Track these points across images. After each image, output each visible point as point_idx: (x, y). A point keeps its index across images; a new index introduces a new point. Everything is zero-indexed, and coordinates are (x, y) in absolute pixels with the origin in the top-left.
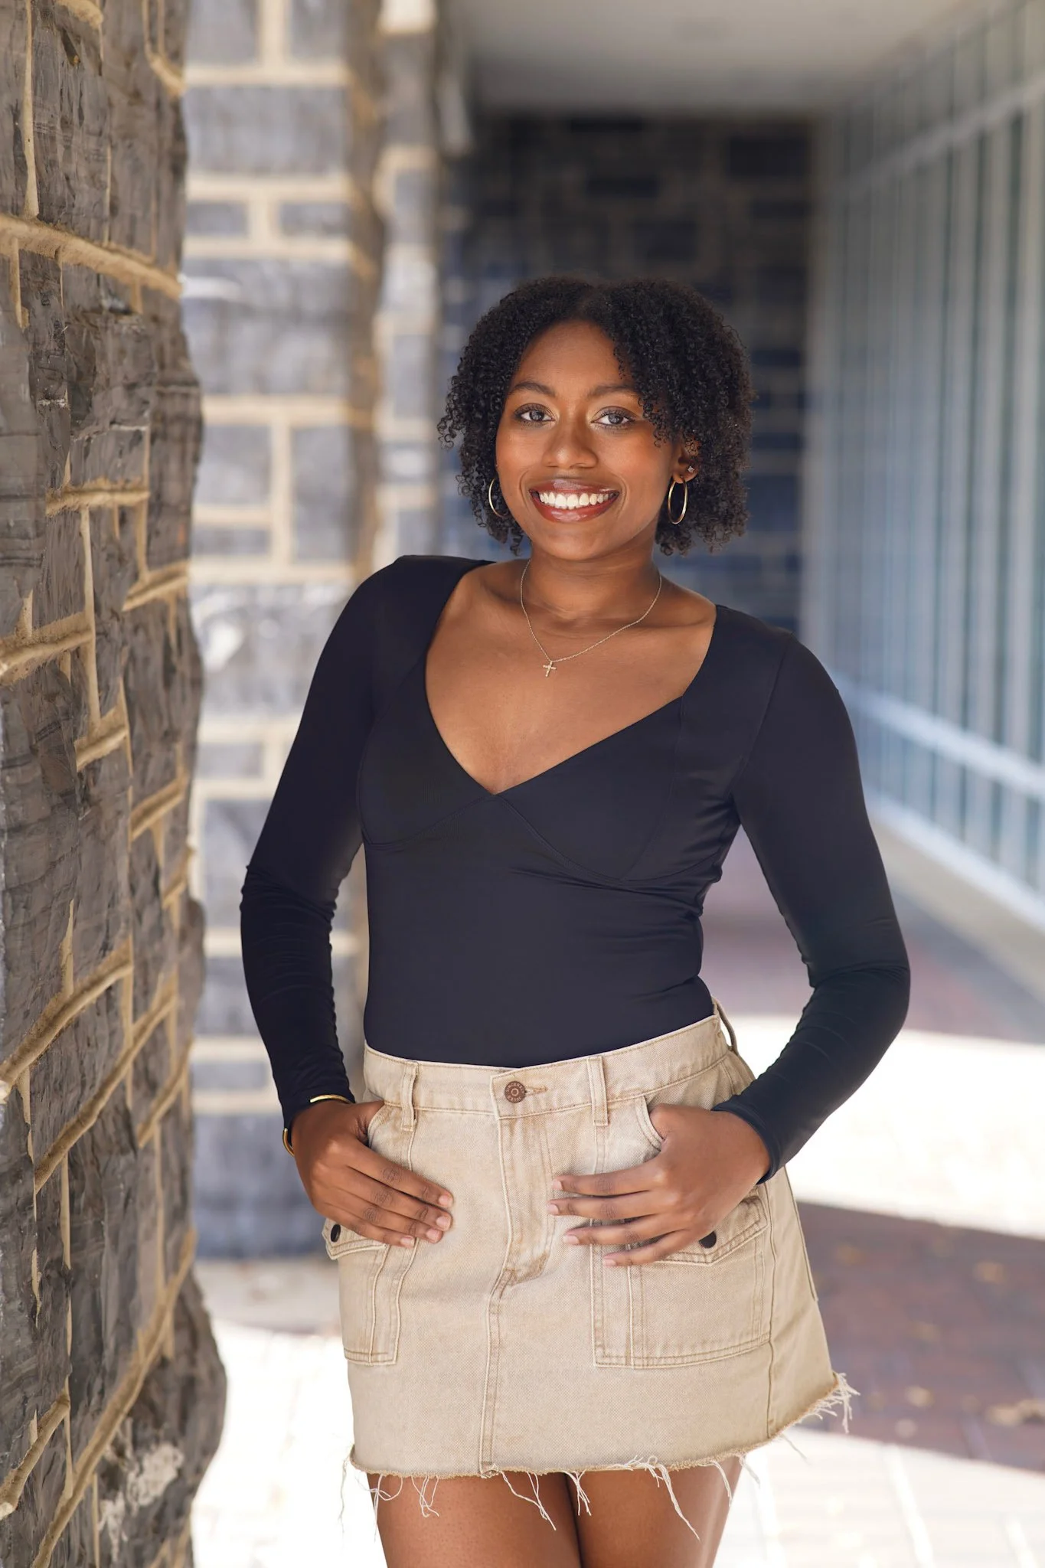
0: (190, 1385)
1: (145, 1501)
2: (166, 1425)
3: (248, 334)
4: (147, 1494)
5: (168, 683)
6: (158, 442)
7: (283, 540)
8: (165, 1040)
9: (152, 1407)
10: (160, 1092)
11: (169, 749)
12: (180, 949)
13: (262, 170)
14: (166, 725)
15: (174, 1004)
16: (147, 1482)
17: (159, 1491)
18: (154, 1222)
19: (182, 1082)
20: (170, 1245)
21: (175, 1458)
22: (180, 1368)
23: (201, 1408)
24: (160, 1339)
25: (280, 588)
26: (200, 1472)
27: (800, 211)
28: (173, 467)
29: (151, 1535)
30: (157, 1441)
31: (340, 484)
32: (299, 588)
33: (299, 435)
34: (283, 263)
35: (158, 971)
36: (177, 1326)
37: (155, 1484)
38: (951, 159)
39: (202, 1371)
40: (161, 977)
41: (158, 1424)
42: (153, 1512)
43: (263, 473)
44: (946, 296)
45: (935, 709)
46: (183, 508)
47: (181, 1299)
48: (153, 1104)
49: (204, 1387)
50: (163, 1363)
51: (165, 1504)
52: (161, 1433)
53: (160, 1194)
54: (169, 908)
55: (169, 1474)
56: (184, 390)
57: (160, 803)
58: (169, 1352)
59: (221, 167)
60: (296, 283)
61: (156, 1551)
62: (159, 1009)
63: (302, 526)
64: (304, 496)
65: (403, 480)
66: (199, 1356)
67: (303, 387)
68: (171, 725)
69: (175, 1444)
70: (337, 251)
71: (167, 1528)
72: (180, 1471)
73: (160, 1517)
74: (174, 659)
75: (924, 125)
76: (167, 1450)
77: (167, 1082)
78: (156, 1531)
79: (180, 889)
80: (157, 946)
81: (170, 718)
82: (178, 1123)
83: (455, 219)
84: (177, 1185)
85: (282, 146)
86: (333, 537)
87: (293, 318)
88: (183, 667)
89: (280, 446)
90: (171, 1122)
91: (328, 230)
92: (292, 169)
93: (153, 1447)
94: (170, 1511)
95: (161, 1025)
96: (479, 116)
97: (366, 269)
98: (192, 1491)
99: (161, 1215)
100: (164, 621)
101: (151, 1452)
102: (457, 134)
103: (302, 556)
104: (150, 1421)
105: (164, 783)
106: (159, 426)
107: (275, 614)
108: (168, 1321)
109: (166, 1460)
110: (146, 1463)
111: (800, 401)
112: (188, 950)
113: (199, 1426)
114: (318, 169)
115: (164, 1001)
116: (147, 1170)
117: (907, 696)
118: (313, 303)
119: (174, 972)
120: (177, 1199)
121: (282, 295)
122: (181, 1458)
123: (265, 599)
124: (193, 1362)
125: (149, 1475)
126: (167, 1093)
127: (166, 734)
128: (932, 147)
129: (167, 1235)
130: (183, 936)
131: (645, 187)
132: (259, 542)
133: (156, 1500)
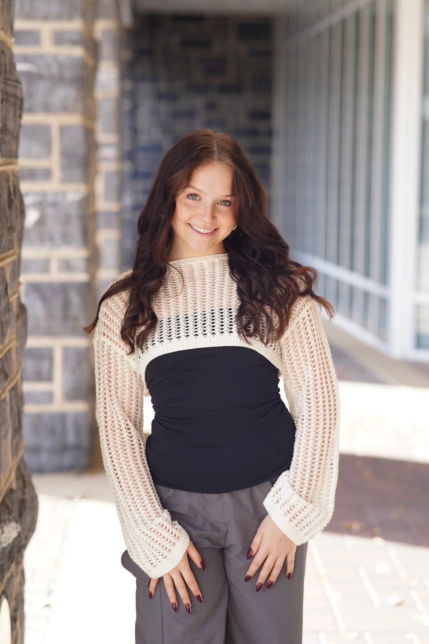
0: (23, 502)
1: (4, 545)
2: (13, 514)
3: (41, 87)
4: (5, 542)
5: (10, 207)
6: (4, 103)
7: (57, 173)
8: (11, 358)
9: (7, 507)
10: (9, 380)
11: (11, 235)
12: (17, 321)
13: (46, 18)
14: (9, 225)
15: (14, 344)
16: (5, 537)
17: (10, 541)
18: (7, 432)
19: (18, 377)
20: (14, 443)
21: (17, 528)
22: (19, 495)
23: (27, 512)
24: (10, 480)
25: (56, 194)
26: (27, 539)
27: (269, 54)
28: (11, 115)
29: (7, 560)
30: (10, 520)
31: (80, 150)
32: (64, 194)
33: (63, 129)
34: (55, 57)
35: (8, 327)
36: (17, 478)
37: (9, 538)
38: (331, 29)
39: (28, 497)
40: (9, 330)
41: (10, 513)
42: (8, 550)
43: (48, 145)
44: (329, 89)
45: (326, 258)
46: (15, 134)
47: (18, 468)
48: (6, 384)
49: (28, 504)
50: (11, 491)
51: (13, 547)
52: (11, 517)
53: (9, 421)
54: (12, 302)
55: (14, 534)
56: (15, 84)
57: (7, 257)
58: (14, 487)
59: (28, 16)
60: (61, 66)
61: (10, 567)
62: (8, 344)
63: (64, 168)
64: (66, 155)
65: (106, 159)
66: (27, 491)
67: (64, 109)
68: (11, 225)
69: (17, 522)
70: (78, 52)
71: (14, 557)
72: (19, 533)
73: (11, 552)
74: (13, 197)
75: (319, 17)
76: (13, 524)
77: (12, 376)
78: (9, 558)
79: (16, 296)
80: (7, 316)
81: (11, 222)
82: (17, 394)
83: (127, 55)
84: (16, 419)
85: (54, 8)
86: (78, 173)
87: (59, 80)
88: (16, 202)
89: (55, 134)
90: (13, 393)
91: (74, 43)
92: (59, 17)
93: (8, 523)
94: (15, 550)
95: (9, 351)
96: (136, 14)
97: (90, 62)
98: (24, 546)
99: (10, 430)
100: (8, 181)
101: (7, 525)
102: (127, 19)
103: (65, 180)
104: (6, 511)
105: (9, 249)
106: (5, 96)
107: (54, 205)
108: (13, 475)
109: (13, 528)
110: (5, 529)
111: (270, 133)
112: (20, 323)
113: (27, 519)
114: (70, 17)
115: (10, 342)
116: (4, 410)
117: (314, 253)
118: (68, 74)
119: (14, 330)
120: (17, 424)
121: (55, 70)
122: (19, 528)
123: (50, 198)
124: (24, 493)
125: (6, 534)
126: (12, 380)
127: (10, 228)
128: (323, 25)
129: (13, 439)
130: (18, 317)
131: (205, 44)
132: (47, 174)
133: (9, 545)
